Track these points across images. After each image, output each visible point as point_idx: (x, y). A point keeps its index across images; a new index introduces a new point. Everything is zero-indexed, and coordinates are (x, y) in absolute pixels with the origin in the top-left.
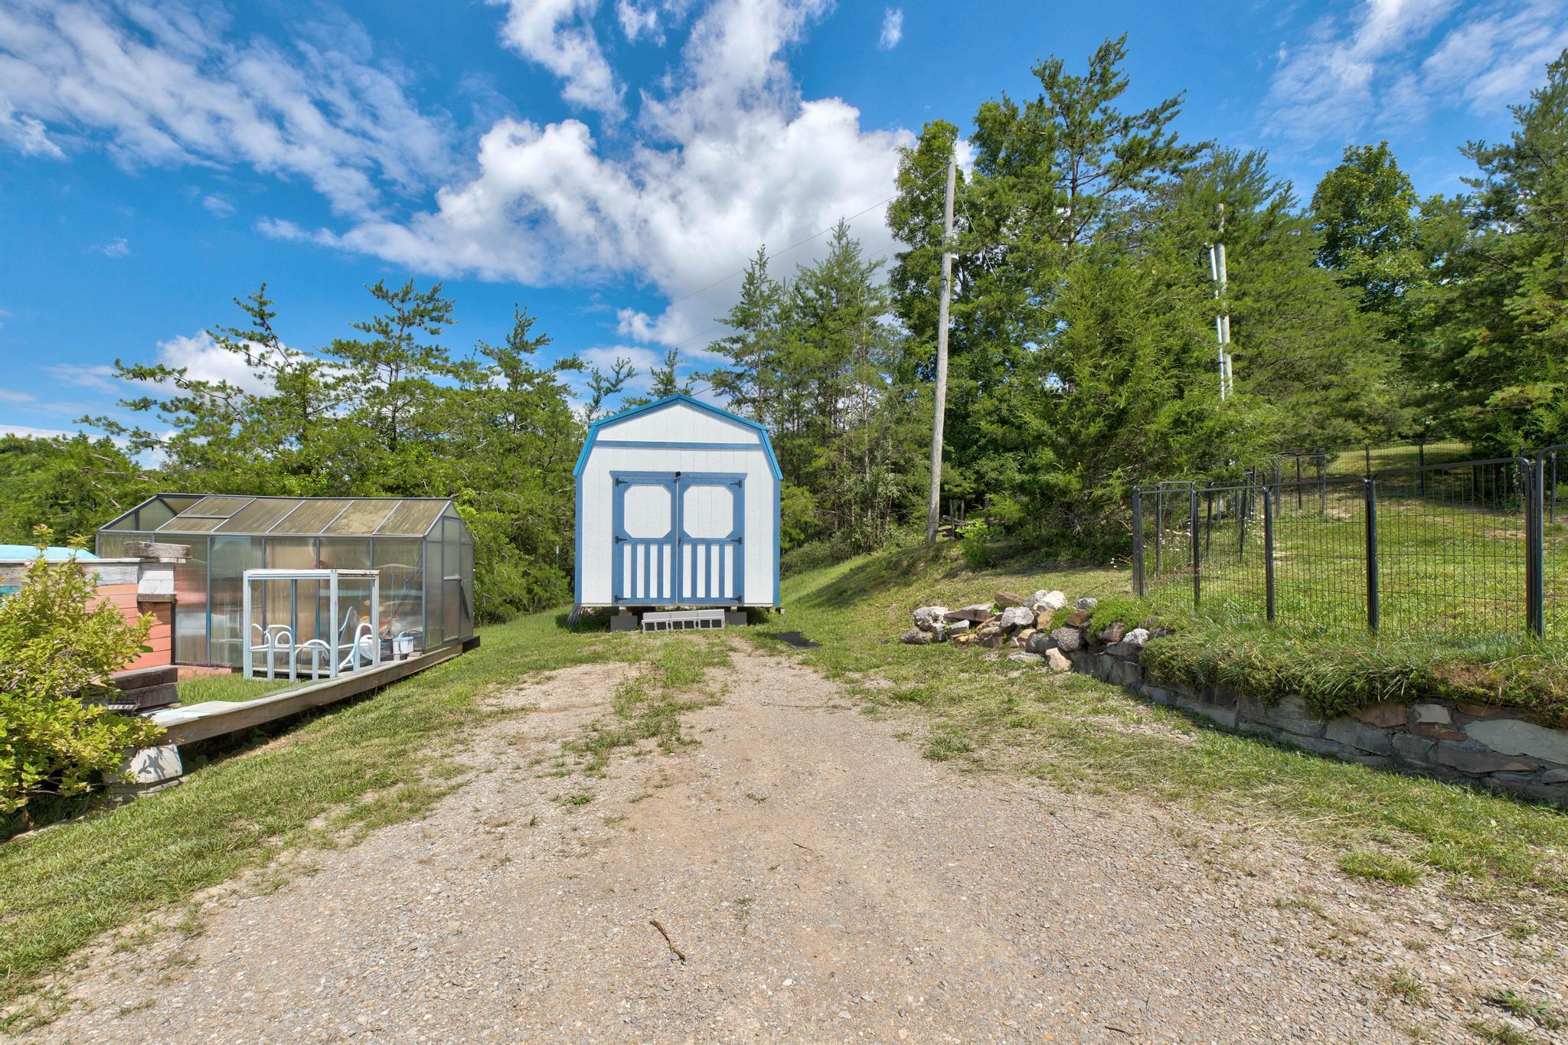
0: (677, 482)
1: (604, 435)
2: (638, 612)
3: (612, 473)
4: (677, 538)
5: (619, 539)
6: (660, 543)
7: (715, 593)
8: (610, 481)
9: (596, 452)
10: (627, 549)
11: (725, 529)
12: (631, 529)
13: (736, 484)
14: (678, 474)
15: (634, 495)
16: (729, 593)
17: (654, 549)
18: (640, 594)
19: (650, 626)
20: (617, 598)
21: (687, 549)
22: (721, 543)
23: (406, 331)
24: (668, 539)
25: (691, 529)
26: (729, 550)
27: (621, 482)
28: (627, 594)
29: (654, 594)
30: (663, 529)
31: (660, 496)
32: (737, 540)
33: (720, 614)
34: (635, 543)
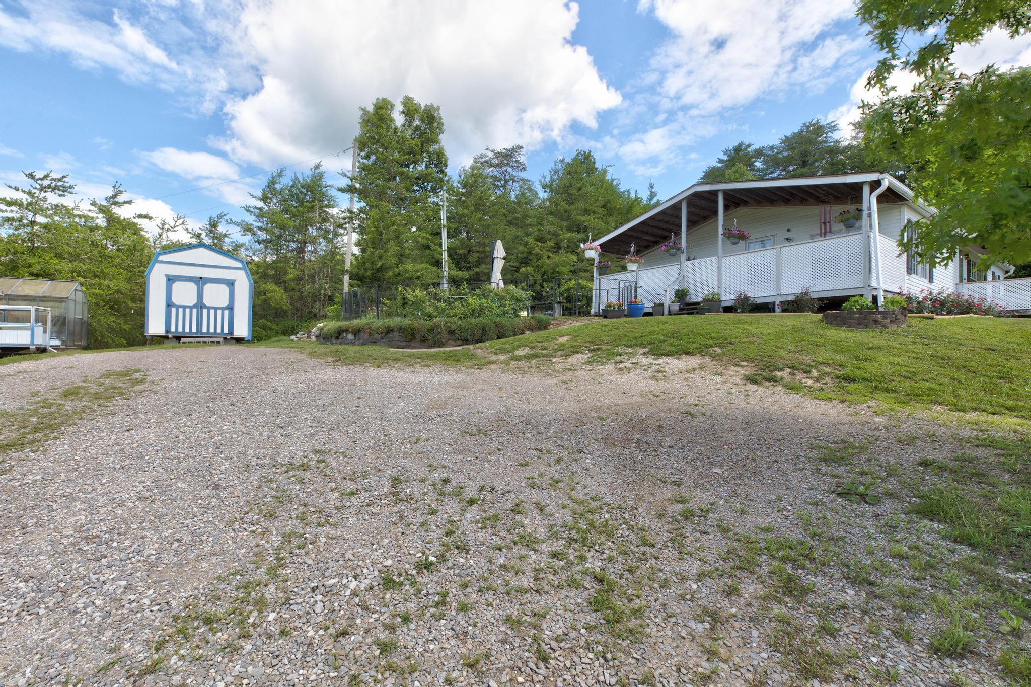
0: (200, 282)
1: (161, 258)
2: (178, 338)
3: (166, 276)
4: (200, 306)
5: (169, 305)
6: (191, 308)
7: (219, 331)
8: (165, 279)
9: (157, 266)
10: (174, 310)
11: (225, 303)
12: (176, 300)
13: (231, 284)
14: (201, 278)
15: (177, 286)
16: (226, 331)
17: (188, 310)
18: (180, 330)
19: (184, 343)
20: (168, 331)
21: (205, 311)
22: (223, 309)
23: (43, 195)
24: (195, 306)
25: (207, 301)
26: (226, 312)
27: (171, 280)
28: (173, 329)
29: (187, 330)
30: (193, 301)
31: (192, 287)
32: (231, 308)
33: (221, 339)
34: (178, 307)
